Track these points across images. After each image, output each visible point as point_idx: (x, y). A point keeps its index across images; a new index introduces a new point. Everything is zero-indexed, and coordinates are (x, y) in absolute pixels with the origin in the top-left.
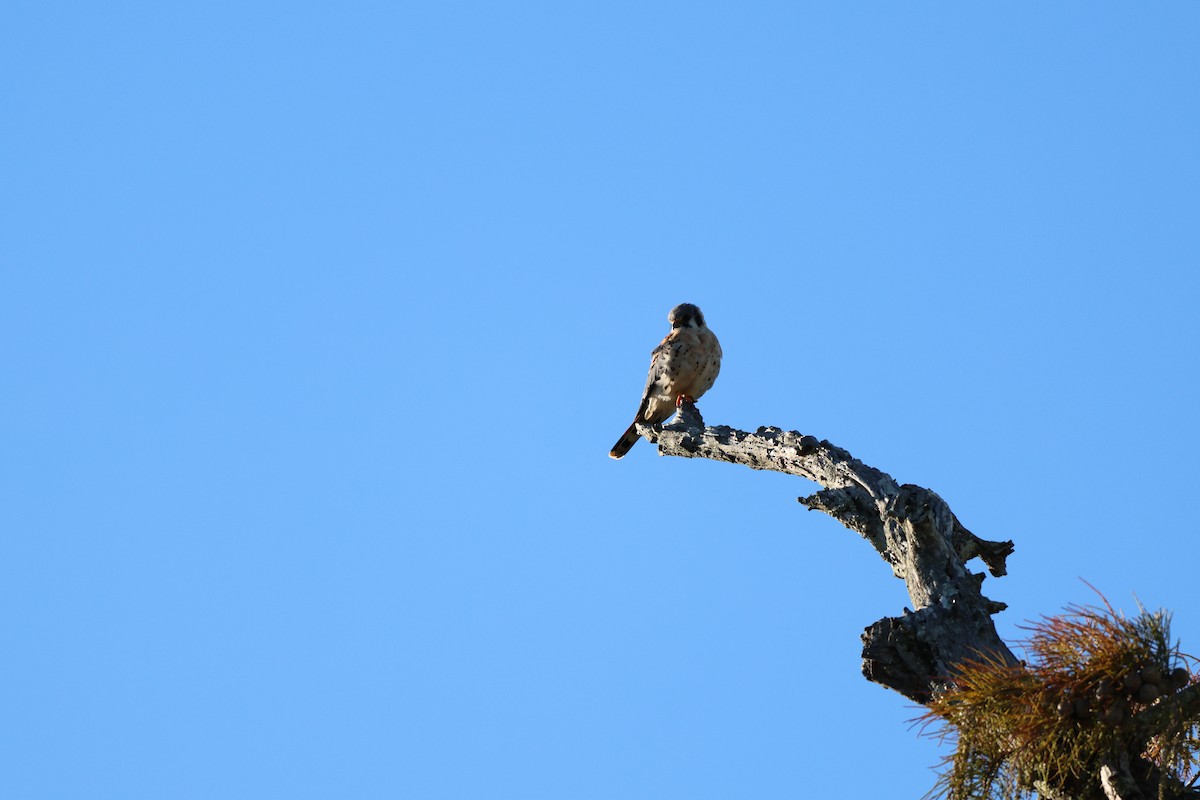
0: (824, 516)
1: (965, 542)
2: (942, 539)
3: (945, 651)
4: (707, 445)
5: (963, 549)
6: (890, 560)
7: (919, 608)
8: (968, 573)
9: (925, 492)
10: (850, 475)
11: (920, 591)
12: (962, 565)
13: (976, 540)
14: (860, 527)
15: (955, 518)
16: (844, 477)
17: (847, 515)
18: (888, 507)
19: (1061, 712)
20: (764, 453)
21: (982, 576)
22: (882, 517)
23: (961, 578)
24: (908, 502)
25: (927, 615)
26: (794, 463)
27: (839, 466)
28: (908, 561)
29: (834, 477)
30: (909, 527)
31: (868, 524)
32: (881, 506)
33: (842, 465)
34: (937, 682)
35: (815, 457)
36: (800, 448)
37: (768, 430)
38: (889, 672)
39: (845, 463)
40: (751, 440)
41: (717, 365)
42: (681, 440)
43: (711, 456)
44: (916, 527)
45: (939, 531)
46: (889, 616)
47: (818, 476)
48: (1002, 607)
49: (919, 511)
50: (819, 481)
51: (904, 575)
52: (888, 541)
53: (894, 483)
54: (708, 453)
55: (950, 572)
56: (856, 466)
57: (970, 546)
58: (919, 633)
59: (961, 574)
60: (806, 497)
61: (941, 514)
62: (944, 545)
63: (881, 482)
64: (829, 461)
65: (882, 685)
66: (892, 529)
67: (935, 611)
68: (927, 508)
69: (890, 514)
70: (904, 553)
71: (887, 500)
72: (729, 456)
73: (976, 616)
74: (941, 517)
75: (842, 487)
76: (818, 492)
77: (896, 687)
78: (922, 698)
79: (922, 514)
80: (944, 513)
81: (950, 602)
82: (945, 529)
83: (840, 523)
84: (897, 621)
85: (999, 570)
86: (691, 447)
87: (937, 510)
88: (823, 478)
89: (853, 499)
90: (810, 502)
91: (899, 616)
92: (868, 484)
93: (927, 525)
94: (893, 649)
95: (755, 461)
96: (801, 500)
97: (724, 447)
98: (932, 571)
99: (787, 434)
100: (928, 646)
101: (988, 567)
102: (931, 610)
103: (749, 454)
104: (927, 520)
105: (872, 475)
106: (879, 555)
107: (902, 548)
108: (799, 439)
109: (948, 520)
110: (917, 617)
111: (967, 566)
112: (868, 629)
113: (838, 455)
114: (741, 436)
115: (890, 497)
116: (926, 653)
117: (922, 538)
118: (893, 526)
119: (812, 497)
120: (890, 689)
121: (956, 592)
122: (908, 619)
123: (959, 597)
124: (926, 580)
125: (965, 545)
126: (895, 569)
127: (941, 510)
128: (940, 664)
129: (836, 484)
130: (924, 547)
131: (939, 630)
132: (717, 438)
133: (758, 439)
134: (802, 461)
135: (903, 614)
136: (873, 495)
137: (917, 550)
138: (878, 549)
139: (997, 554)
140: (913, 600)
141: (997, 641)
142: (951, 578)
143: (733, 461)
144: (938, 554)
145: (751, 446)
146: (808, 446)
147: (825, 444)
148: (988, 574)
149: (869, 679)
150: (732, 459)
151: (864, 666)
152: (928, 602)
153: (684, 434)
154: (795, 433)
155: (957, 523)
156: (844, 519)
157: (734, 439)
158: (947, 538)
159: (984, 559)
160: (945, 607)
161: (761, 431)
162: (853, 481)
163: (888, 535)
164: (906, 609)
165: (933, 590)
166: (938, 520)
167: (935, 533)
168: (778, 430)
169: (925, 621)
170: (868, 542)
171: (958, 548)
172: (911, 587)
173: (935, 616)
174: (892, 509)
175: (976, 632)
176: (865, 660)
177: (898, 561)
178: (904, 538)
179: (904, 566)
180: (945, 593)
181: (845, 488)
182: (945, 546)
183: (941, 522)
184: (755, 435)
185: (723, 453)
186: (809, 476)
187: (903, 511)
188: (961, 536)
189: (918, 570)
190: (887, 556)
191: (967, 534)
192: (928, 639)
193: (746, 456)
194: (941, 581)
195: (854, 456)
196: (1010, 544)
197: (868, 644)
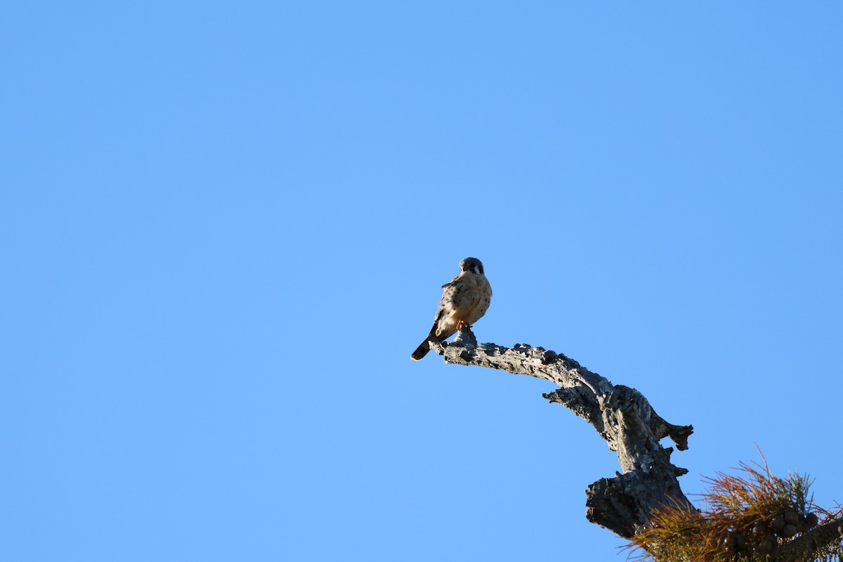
0: (561, 407)
1: (659, 425)
2: (643, 424)
3: (644, 502)
4: (479, 356)
5: (658, 431)
6: (606, 438)
7: (627, 472)
8: (661, 448)
9: (631, 391)
10: (579, 378)
11: (627, 460)
12: (657, 442)
13: (667, 424)
14: (585, 415)
15: (652, 409)
16: (575, 379)
17: (577, 406)
18: (605, 400)
19: (727, 544)
20: (519, 363)
21: (671, 450)
22: (601, 408)
23: (656, 451)
24: (620, 398)
25: (632, 476)
26: (540, 370)
27: (571, 372)
28: (619, 439)
29: (568, 379)
30: (620, 415)
31: (591, 412)
32: (600, 400)
33: (573, 371)
34: (638, 524)
35: (555, 365)
36: (544, 359)
37: (522, 346)
38: (605, 517)
39: (575, 370)
40: (510, 353)
41: (487, 301)
42: (460, 353)
43: (482, 364)
44: (625, 415)
45: (641, 418)
46: (605, 478)
47: (557, 379)
48: (685, 471)
49: (627, 404)
50: (557, 382)
51: (616, 448)
52: (605, 425)
53: (610, 384)
54: (479, 362)
55: (648, 446)
56: (583, 372)
57: (662, 429)
58: (626, 489)
59: (656, 448)
60: (548, 393)
61: (642, 405)
62: (644, 427)
63: (600, 383)
64: (564, 368)
65: (600, 526)
66: (608, 416)
67: (637, 474)
68: (633, 402)
69: (607, 406)
70: (616, 433)
71: (604, 396)
72: (494, 364)
73: (666, 478)
74: (642, 408)
75: (573, 386)
76: (556, 390)
77: (610, 527)
78: (628, 534)
79: (629, 406)
80: (645, 406)
81: (648, 468)
82: (645, 416)
83: (572, 412)
84: (611, 481)
85: (682, 446)
86: (468, 358)
87: (640, 403)
88: (560, 380)
89: (581, 395)
90: (550, 397)
91: (612, 477)
92: (592, 385)
93: (633, 414)
94: (608, 500)
95: (512, 368)
96: (544, 395)
97: (490, 358)
98: (635, 446)
99: (535, 350)
100: (632, 498)
101: (675, 444)
102: (635, 473)
103: (508, 363)
104: (633, 410)
105: (594, 378)
106: (599, 435)
107: (615, 430)
108: (543, 353)
109: (647, 410)
110: (625, 478)
111: (660, 443)
112: (590, 486)
113: (571, 364)
114: (503, 350)
115: (607, 394)
116: (631, 503)
117: (629, 423)
118: (609, 414)
119: (552, 394)
120: (606, 529)
121: (653, 461)
122: (618, 480)
123: (655, 464)
124: (631, 452)
125: (659, 428)
126: (609, 445)
127: (643, 403)
128: (641, 511)
129: (569, 385)
130: (630, 429)
131: (640, 487)
132: (486, 352)
133: (515, 353)
134: (545, 368)
135: (615, 476)
136: (595, 393)
137: (625, 431)
138: (598, 430)
139: (681, 435)
140: (622, 467)
141: (681, 495)
142: (649, 451)
143: (497, 368)
144: (640, 434)
145: (510, 357)
146: (550, 358)
147: (562, 356)
148: (675, 449)
149: (591, 521)
150: (496, 366)
151: (588, 512)
152: (633, 468)
153: (462, 349)
154: (541, 349)
155: (653, 412)
156: (575, 409)
157: (498, 353)
158: (646, 423)
159: (672, 438)
160: (644, 471)
161: (517, 347)
162: (581, 382)
163: (605, 420)
164: (617, 473)
165: (636, 459)
166: (640, 410)
167: (638, 419)
168: (528, 347)
169: (630, 481)
170: (591, 425)
171: (654, 430)
172: (621, 457)
173: (637, 477)
174: (608, 402)
175: (666, 489)
176: (588, 508)
177: (612, 439)
178: (616, 423)
179: (616, 443)
180: (645, 461)
181: (575, 387)
182: (645, 429)
183: (642, 411)
184: (512, 350)
185: (490, 362)
186: (550, 379)
187: (616, 404)
188: (656, 421)
189: (626, 445)
190: (604, 436)
191: (660, 421)
192: (633, 494)
193: (506, 364)
194: (642, 453)
195: (582, 365)
196: (691, 427)
197: (590, 497)
